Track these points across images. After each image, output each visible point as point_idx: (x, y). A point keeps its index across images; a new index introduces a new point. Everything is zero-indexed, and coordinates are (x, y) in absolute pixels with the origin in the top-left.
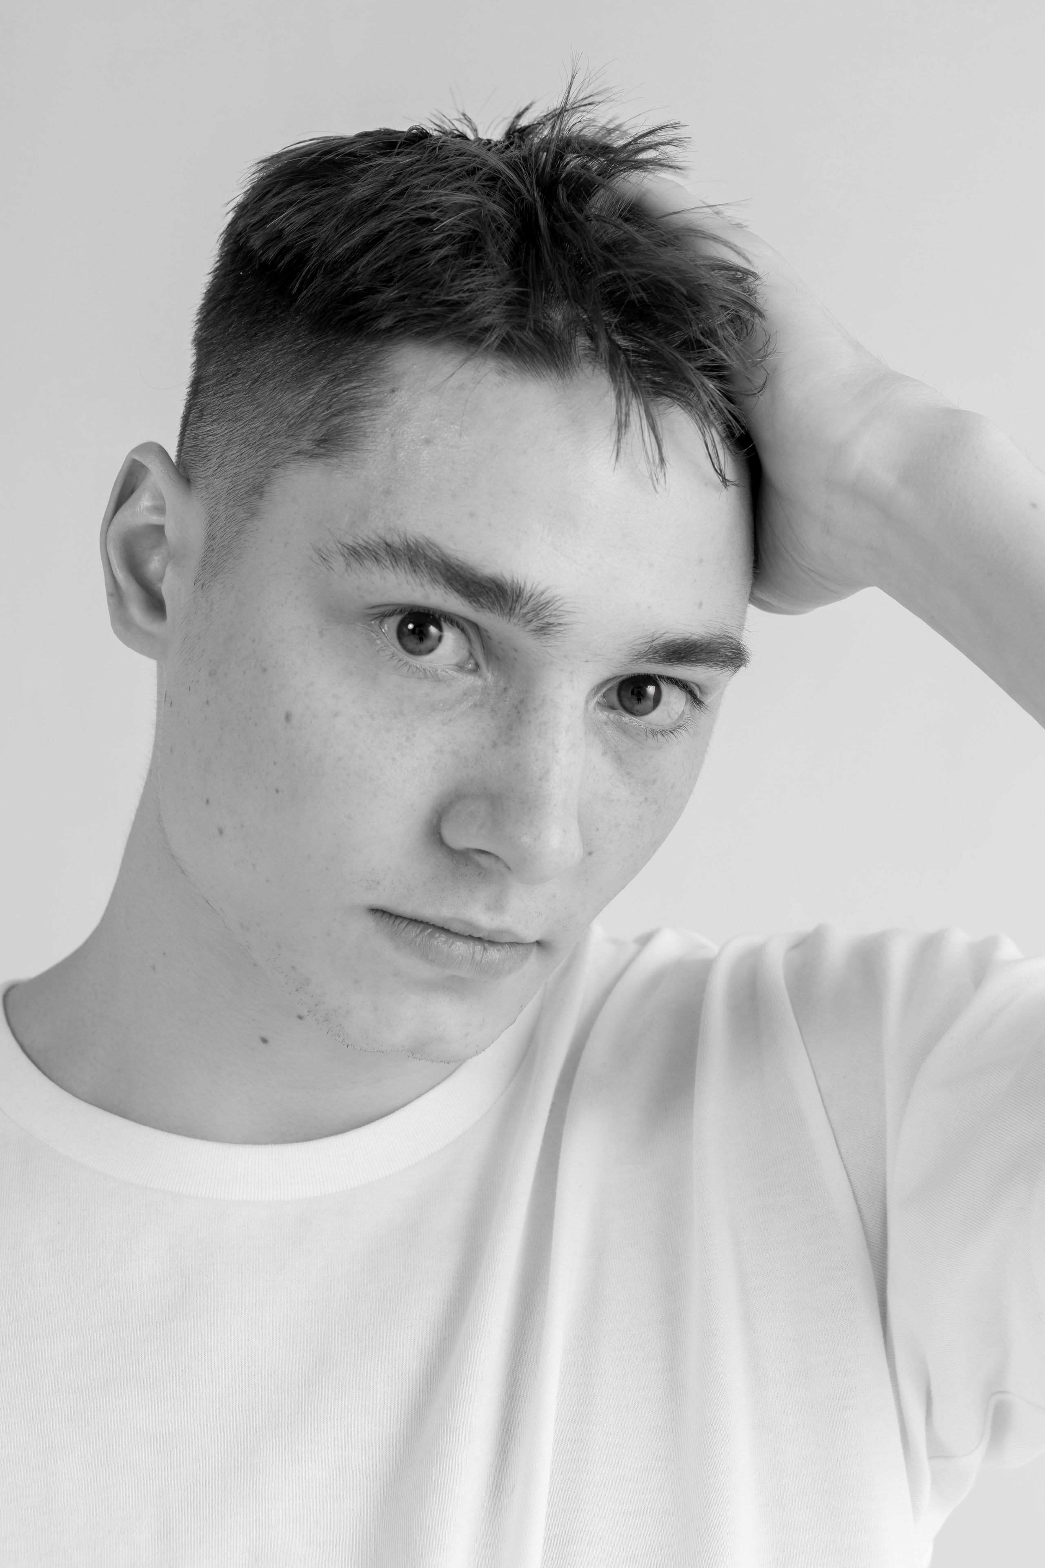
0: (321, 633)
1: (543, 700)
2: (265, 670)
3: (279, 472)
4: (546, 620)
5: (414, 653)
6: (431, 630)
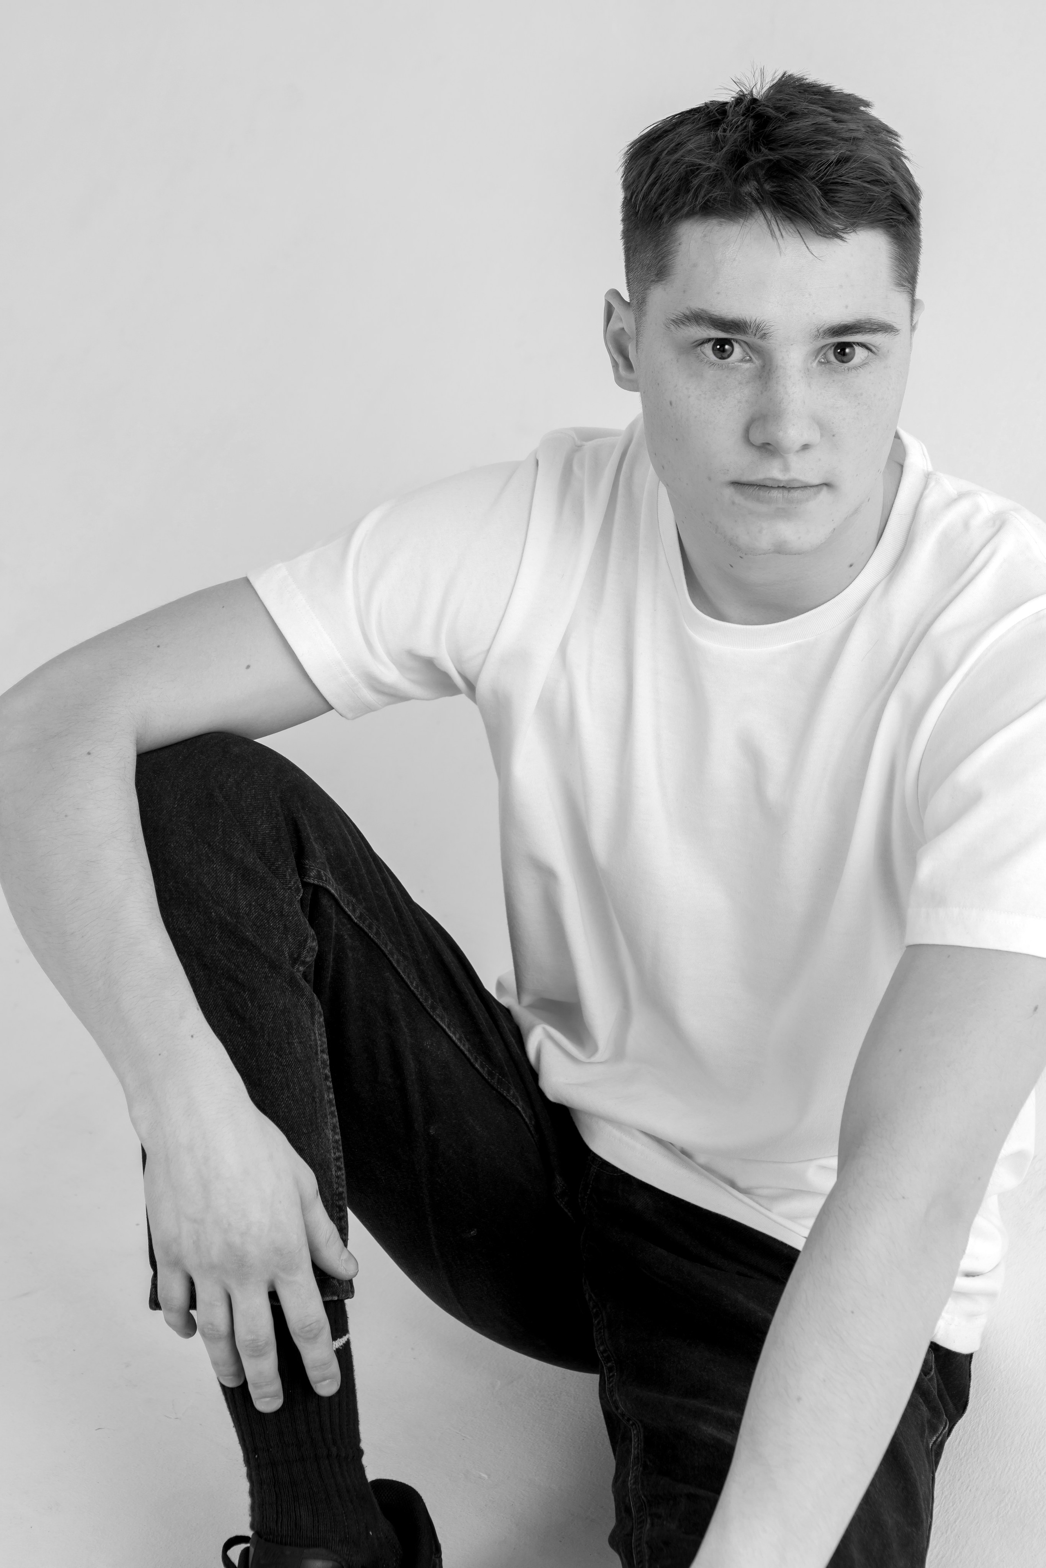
0: (677, 361)
1: (777, 367)
2: (658, 384)
3: (649, 291)
4: (763, 332)
5: (720, 358)
6: (727, 347)
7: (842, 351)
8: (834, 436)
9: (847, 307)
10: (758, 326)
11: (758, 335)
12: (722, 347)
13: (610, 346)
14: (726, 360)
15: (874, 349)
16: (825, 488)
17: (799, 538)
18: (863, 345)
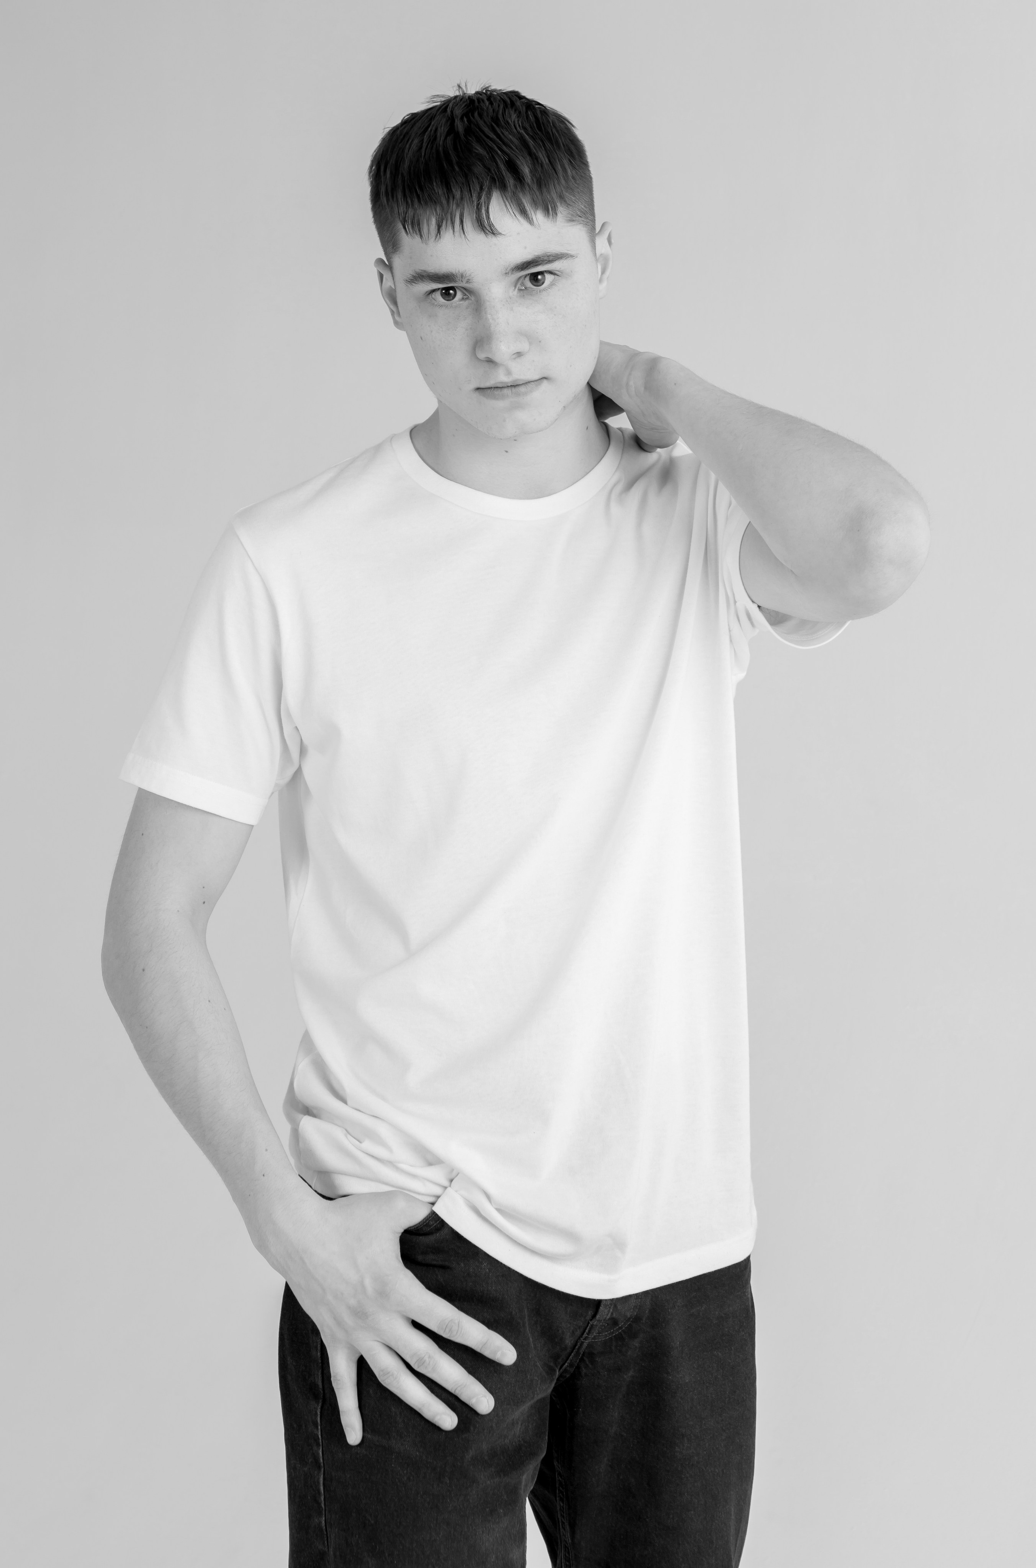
1: (484, 301)
2: (414, 325)
5: (448, 300)
6: (451, 291)
7: (535, 278)
8: (540, 342)
9: (525, 248)
10: (462, 275)
11: (465, 281)
12: (447, 293)
13: (388, 301)
14: (452, 301)
15: (557, 272)
16: (545, 381)
17: (535, 420)
18: (550, 272)
